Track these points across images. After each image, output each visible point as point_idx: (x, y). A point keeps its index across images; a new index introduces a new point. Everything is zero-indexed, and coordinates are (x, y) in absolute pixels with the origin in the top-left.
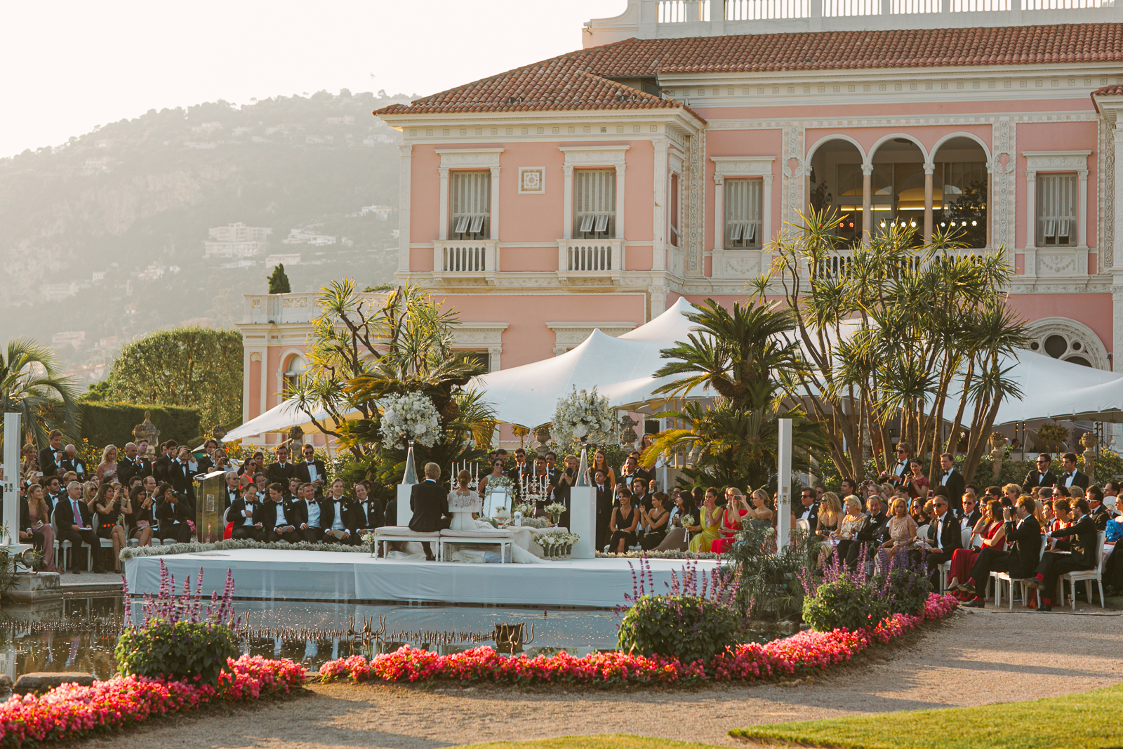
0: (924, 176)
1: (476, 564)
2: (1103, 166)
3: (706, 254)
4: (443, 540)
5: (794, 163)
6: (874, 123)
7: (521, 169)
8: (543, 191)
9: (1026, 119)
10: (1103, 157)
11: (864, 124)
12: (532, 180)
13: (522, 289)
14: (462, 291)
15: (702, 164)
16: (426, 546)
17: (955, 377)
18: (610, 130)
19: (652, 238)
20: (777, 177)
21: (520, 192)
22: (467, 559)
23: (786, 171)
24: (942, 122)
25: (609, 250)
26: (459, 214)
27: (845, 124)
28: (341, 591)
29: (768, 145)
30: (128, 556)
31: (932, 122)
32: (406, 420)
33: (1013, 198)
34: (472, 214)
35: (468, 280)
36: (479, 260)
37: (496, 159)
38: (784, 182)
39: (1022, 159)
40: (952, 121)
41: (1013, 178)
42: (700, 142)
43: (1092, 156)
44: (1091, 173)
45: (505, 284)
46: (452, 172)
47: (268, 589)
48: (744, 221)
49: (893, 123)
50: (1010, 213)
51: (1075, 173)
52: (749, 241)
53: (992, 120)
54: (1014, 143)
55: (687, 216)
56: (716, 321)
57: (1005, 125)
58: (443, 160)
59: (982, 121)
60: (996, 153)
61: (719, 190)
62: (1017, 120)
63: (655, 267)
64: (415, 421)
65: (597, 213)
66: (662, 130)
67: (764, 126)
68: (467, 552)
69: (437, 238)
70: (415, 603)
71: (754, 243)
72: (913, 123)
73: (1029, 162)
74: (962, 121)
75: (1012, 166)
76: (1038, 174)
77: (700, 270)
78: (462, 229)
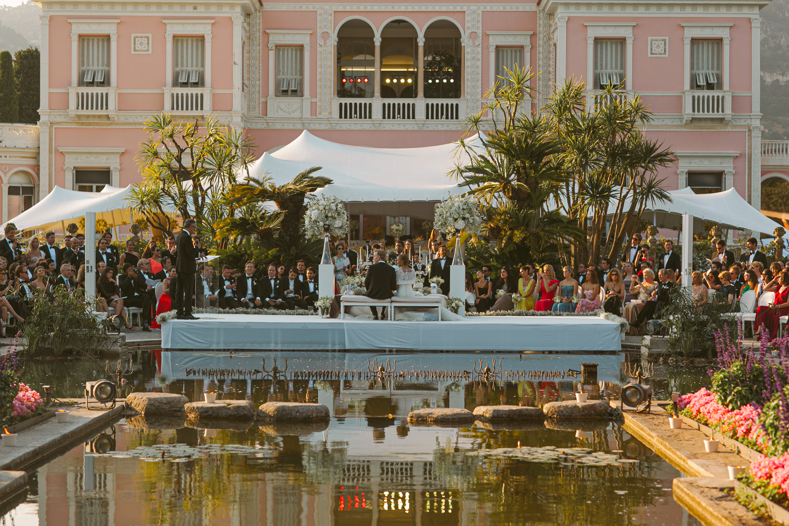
2: (541, 42)
3: (262, 100)
4: (394, 304)
5: (325, 35)
6: (383, 9)
7: (133, 35)
8: (150, 52)
9: (488, 9)
10: (541, 36)
11: (376, 9)
12: (141, 44)
13: (135, 124)
14: (89, 124)
15: (259, 35)
18: (200, 9)
19: (232, 87)
20: (313, 45)
21: (133, 52)
23: (320, 41)
24: (430, 9)
25: (202, 95)
26: (85, 68)
27: (362, 9)
28: (334, 344)
29: (307, 22)
30: (164, 320)
31: (423, 9)
32: (327, 217)
33: (479, 63)
34: (95, 68)
35: (94, 116)
36: (104, 102)
37: (114, 27)
38: (319, 49)
39: (486, 36)
40: (437, 9)
41: (480, 49)
42: (258, 19)
43: (533, 36)
44: (533, 47)
45: (122, 120)
46: (80, 36)
48: (289, 77)
49: (396, 9)
50: (478, 74)
51: (522, 47)
53: (465, 9)
54: (480, 25)
55: (249, 72)
57: (474, 12)
58: (74, 27)
59: (458, 9)
60: (468, 32)
61: (272, 54)
62: (482, 9)
63: (234, 109)
64: (334, 218)
65: (189, 68)
66: (238, 9)
67: (304, 9)
68: (410, 313)
69: (70, 84)
70: (391, 351)
71: (297, 93)
72: (410, 9)
73: (491, 39)
74: (444, 9)
75: (479, 41)
76: (497, 47)
77: (258, 111)
78: (89, 79)
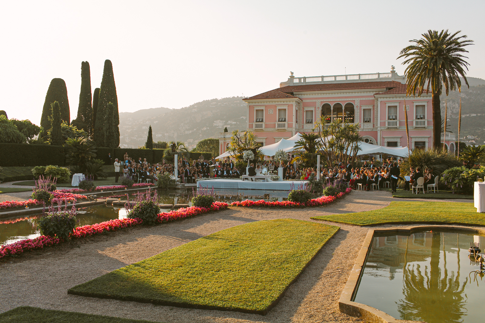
0: (342, 110)
1: (261, 182)
2: (376, 108)
3: (302, 124)
4: (255, 178)
5: (318, 108)
6: (333, 100)
7: (269, 109)
8: (273, 113)
9: (361, 99)
10: (376, 106)
11: (331, 100)
12: (271, 111)
13: (269, 131)
14: (258, 131)
15: (302, 108)
16: (252, 179)
17: (349, 147)
18: (285, 102)
19: (293, 122)
20: (315, 110)
21: (269, 114)
22: (259, 181)
23: (317, 109)
24: (346, 100)
25: (285, 124)
26: (258, 118)
27: (328, 101)
28: (236, 187)
29: (314, 104)
30: (197, 180)
31: (344, 100)
32: (248, 155)
33: (359, 114)
34: (260, 118)
35: (259, 130)
36: (261, 126)
37: (264, 108)
38: (317, 111)
39: (361, 107)
40: (348, 100)
41: (359, 110)
42: (301, 104)
43: (374, 106)
44: (374, 109)
45: (266, 130)
46: (256, 110)
47: (223, 187)
48: (309, 118)
49: (337, 100)
50: (358, 116)
51: (371, 109)
52: (310, 122)
53: (355, 99)
54: (359, 104)
55: (299, 118)
56: (305, 137)
57: (357, 100)
58: (255, 108)
59: (353, 100)
60: (356, 105)
61: (305, 113)
62: (360, 99)
63: (293, 127)
64: (249, 156)
65: (283, 117)
66: (294, 102)
67: (313, 101)
68: (259, 180)
69: (254, 122)
70: (250, 189)
71: (311, 122)
72: (340, 100)
73: (362, 107)
74: (349, 100)
75: (359, 108)
76: (364, 109)
77: (301, 127)
78: (258, 120)
